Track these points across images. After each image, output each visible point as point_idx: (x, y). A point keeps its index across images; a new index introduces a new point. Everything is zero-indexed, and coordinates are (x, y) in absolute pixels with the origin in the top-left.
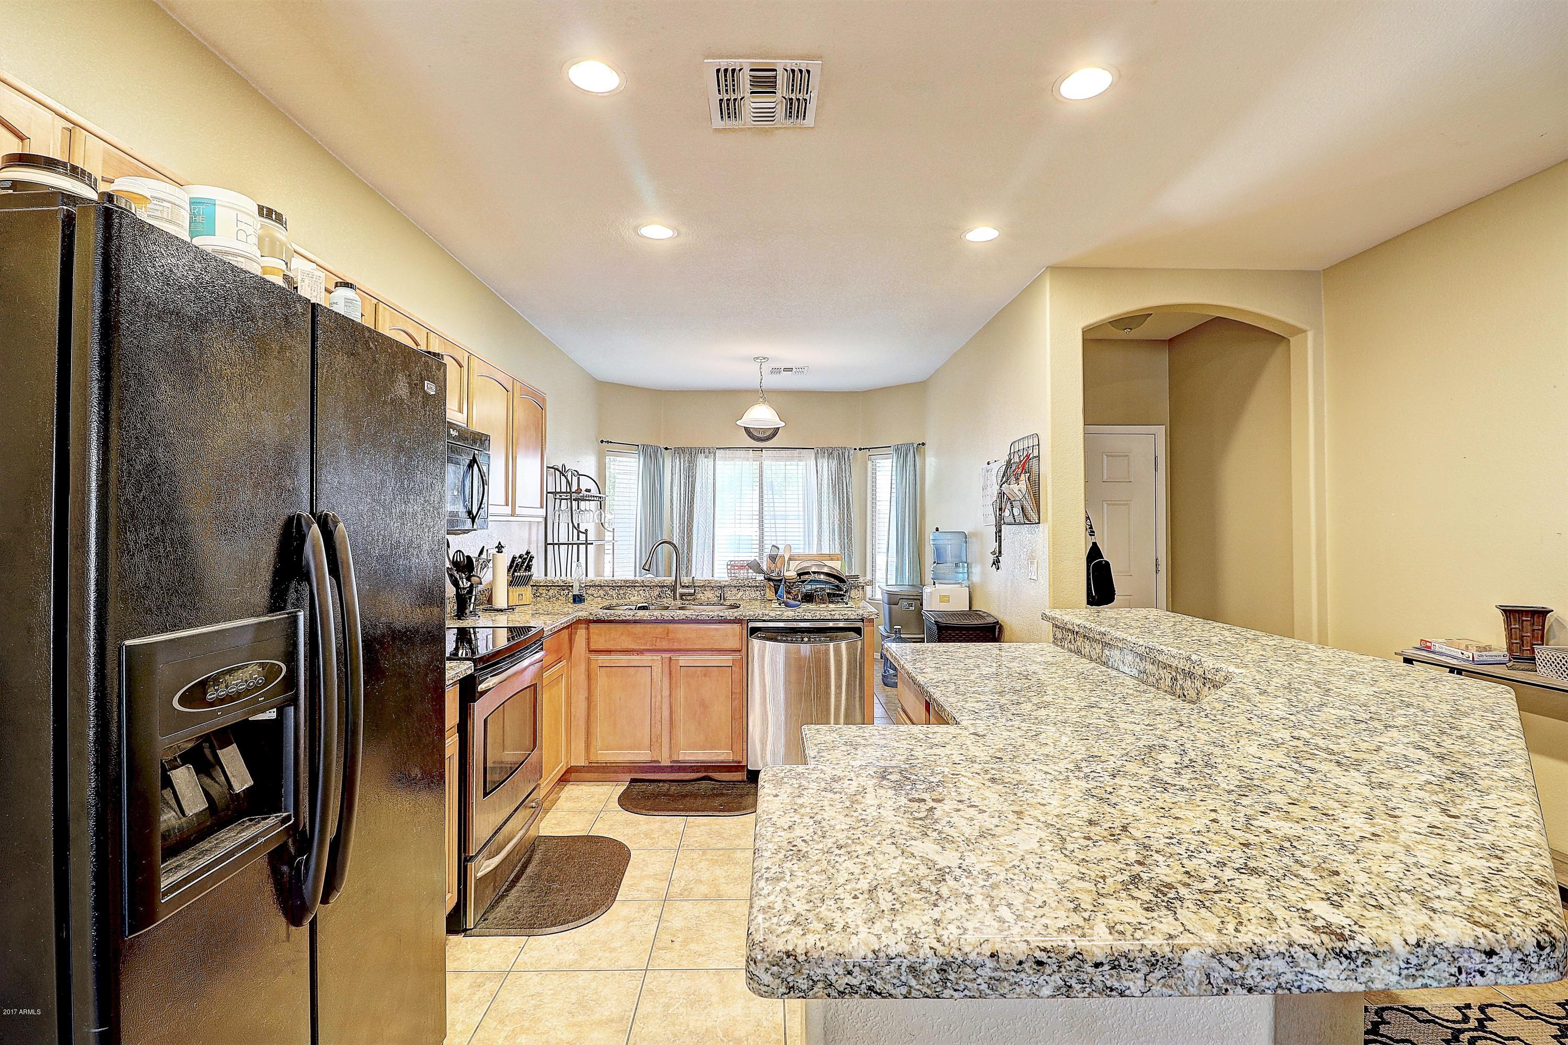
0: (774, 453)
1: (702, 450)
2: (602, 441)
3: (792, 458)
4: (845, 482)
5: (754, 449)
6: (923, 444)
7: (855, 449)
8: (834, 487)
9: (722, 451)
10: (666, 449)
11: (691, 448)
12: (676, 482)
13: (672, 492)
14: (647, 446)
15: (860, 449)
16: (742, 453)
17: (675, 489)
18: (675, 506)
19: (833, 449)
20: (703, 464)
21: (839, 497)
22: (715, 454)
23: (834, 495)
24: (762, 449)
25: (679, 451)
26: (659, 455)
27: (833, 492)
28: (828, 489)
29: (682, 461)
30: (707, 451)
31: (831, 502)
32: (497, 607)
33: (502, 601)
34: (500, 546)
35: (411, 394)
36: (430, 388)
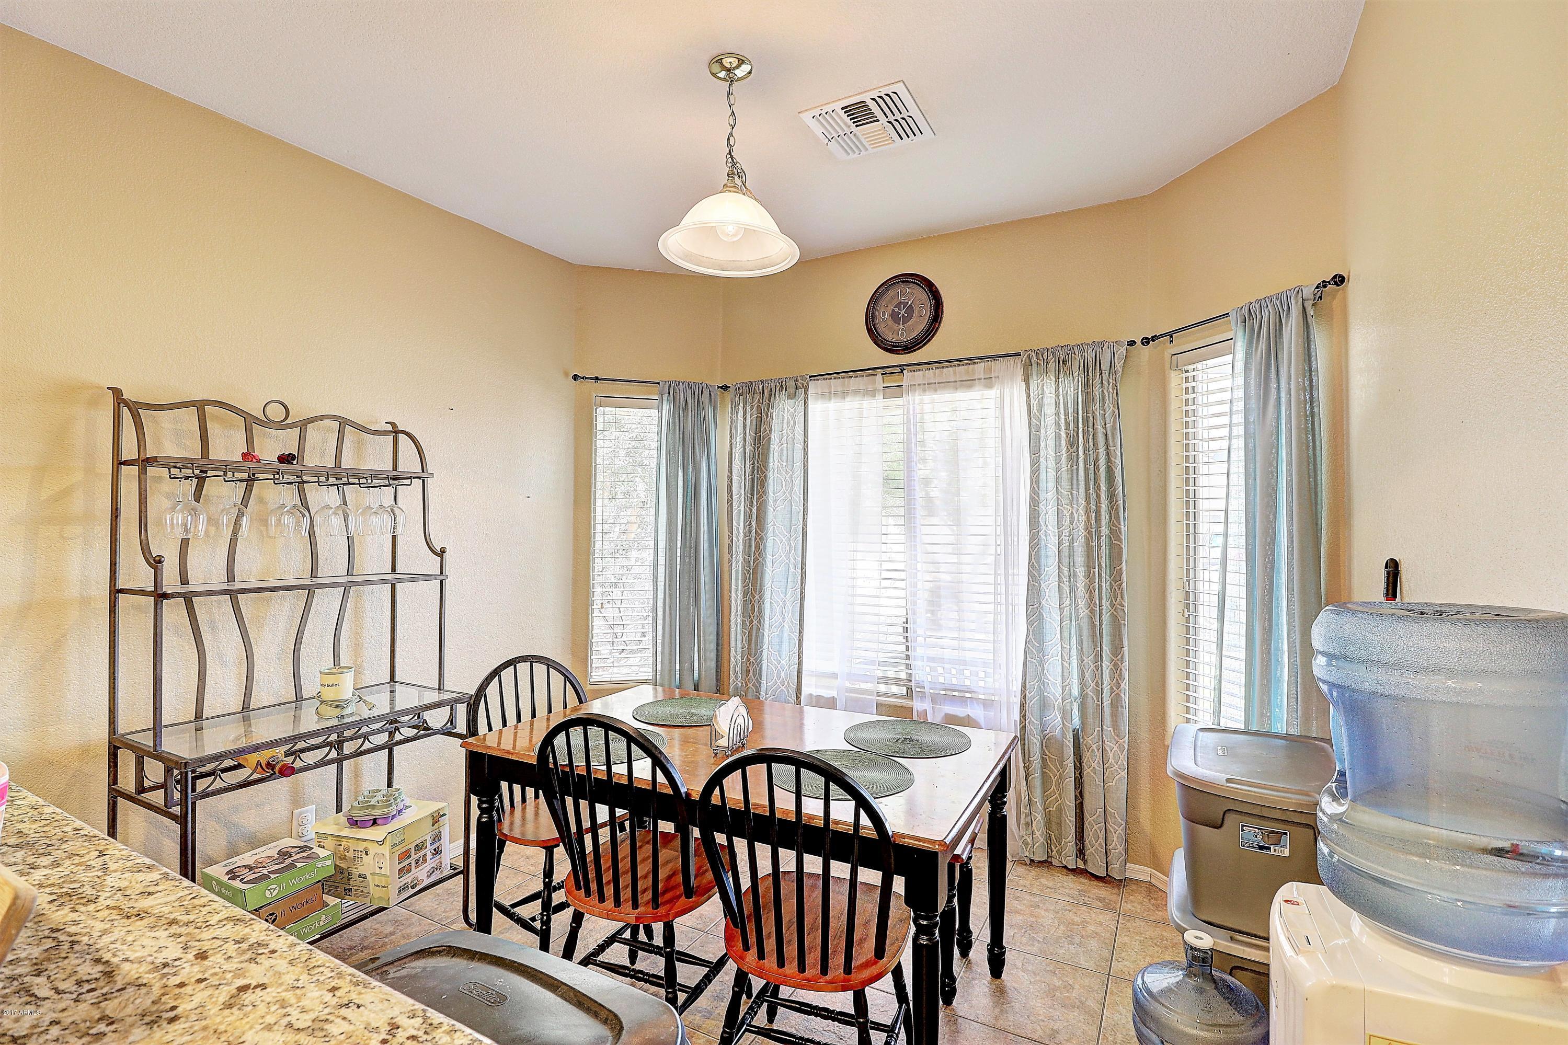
0: (931, 374)
1: (784, 385)
3: (968, 383)
4: (1100, 429)
5: (886, 371)
6: (1339, 280)
7: (1132, 343)
8: (1072, 443)
9: (821, 383)
10: (723, 388)
11: (764, 382)
12: (737, 451)
14: (678, 384)
15: (1146, 341)
17: (736, 463)
19: (1069, 350)
20: (784, 411)
21: (1086, 470)
22: (806, 389)
23: (1073, 473)
24: (902, 368)
25: (744, 391)
26: (706, 401)
27: (1070, 458)
28: (1057, 449)
29: (749, 409)
30: (792, 384)
31: (1065, 484)
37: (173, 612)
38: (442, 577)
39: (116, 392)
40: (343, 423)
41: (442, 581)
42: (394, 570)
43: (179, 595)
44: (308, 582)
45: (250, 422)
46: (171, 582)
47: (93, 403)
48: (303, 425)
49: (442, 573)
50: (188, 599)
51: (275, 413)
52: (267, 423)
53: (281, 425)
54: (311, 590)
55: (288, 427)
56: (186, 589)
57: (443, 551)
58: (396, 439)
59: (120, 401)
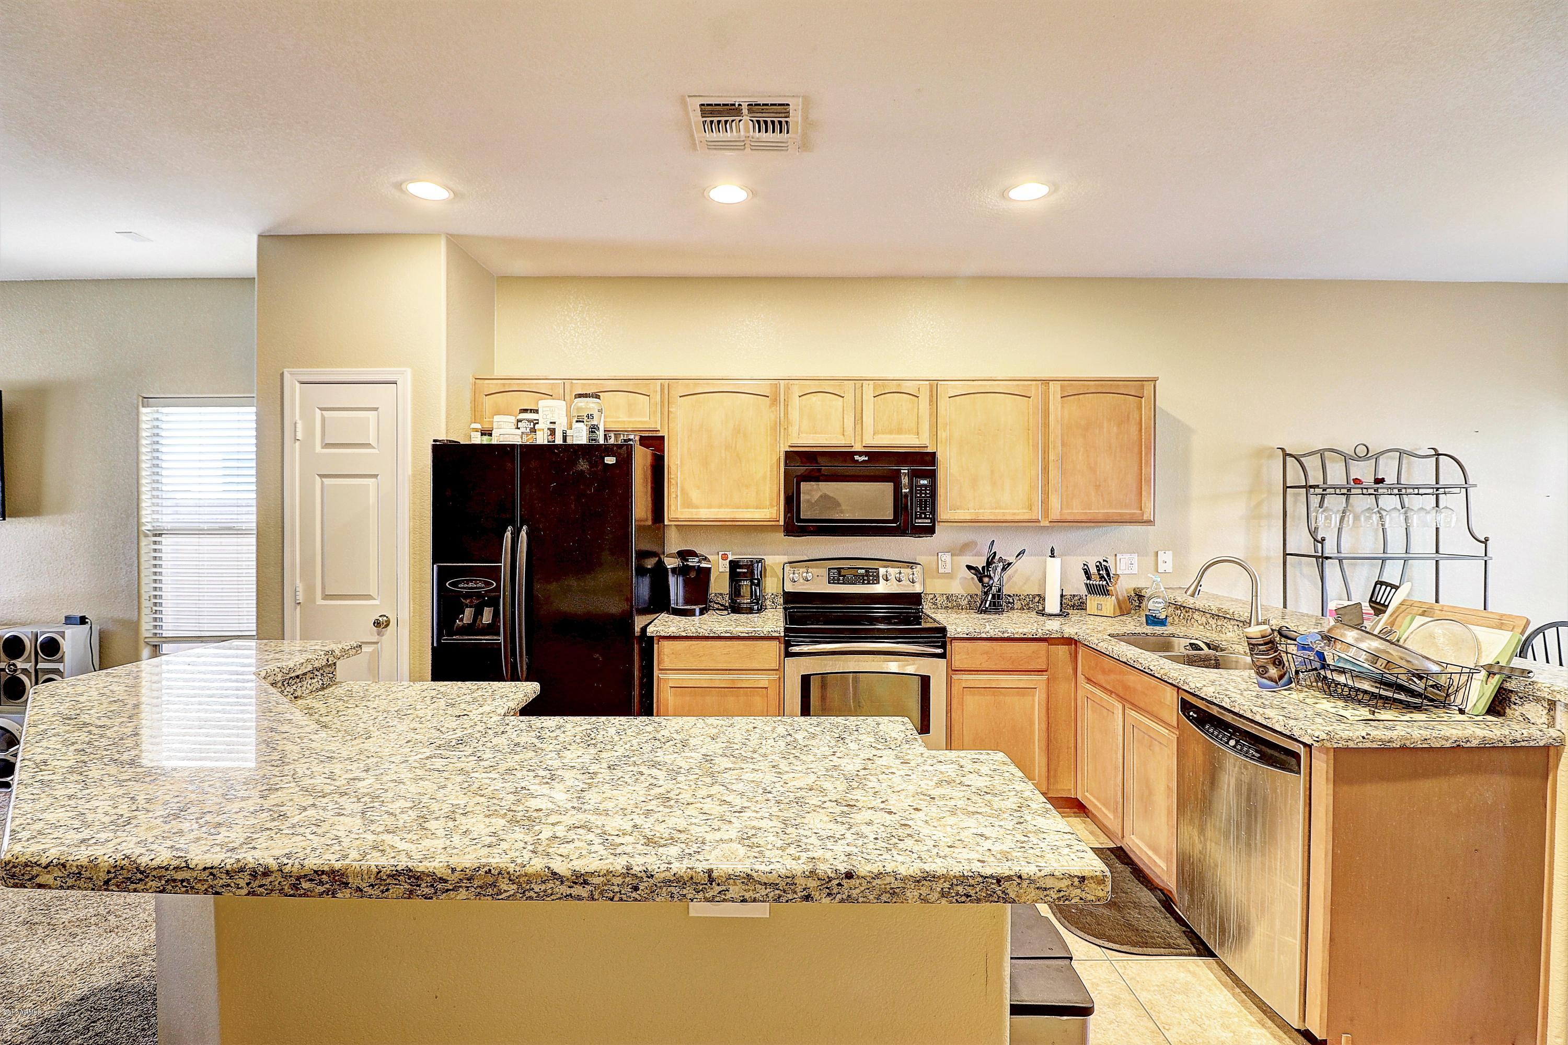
32: (1048, 610)
33: (1053, 606)
34: (1052, 550)
35: (591, 467)
36: (610, 460)
37: (1331, 568)
38: (1486, 558)
39: (1283, 449)
40: (1402, 453)
41: (1486, 561)
42: (1437, 552)
43: (1336, 558)
44: (1404, 555)
45: (1346, 458)
46: (1330, 549)
47: (1271, 456)
48: (1377, 457)
49: (1486, 555)
50: (1340, 561)
51: (1362, 451)
52: (1359, 458)
53: (1366, 457)
54: (1384, 560)
55: (1369, 459)
56: (1339, 555)
57: (1487, 539)
58: (1437, 460)
59: (1286, 455)
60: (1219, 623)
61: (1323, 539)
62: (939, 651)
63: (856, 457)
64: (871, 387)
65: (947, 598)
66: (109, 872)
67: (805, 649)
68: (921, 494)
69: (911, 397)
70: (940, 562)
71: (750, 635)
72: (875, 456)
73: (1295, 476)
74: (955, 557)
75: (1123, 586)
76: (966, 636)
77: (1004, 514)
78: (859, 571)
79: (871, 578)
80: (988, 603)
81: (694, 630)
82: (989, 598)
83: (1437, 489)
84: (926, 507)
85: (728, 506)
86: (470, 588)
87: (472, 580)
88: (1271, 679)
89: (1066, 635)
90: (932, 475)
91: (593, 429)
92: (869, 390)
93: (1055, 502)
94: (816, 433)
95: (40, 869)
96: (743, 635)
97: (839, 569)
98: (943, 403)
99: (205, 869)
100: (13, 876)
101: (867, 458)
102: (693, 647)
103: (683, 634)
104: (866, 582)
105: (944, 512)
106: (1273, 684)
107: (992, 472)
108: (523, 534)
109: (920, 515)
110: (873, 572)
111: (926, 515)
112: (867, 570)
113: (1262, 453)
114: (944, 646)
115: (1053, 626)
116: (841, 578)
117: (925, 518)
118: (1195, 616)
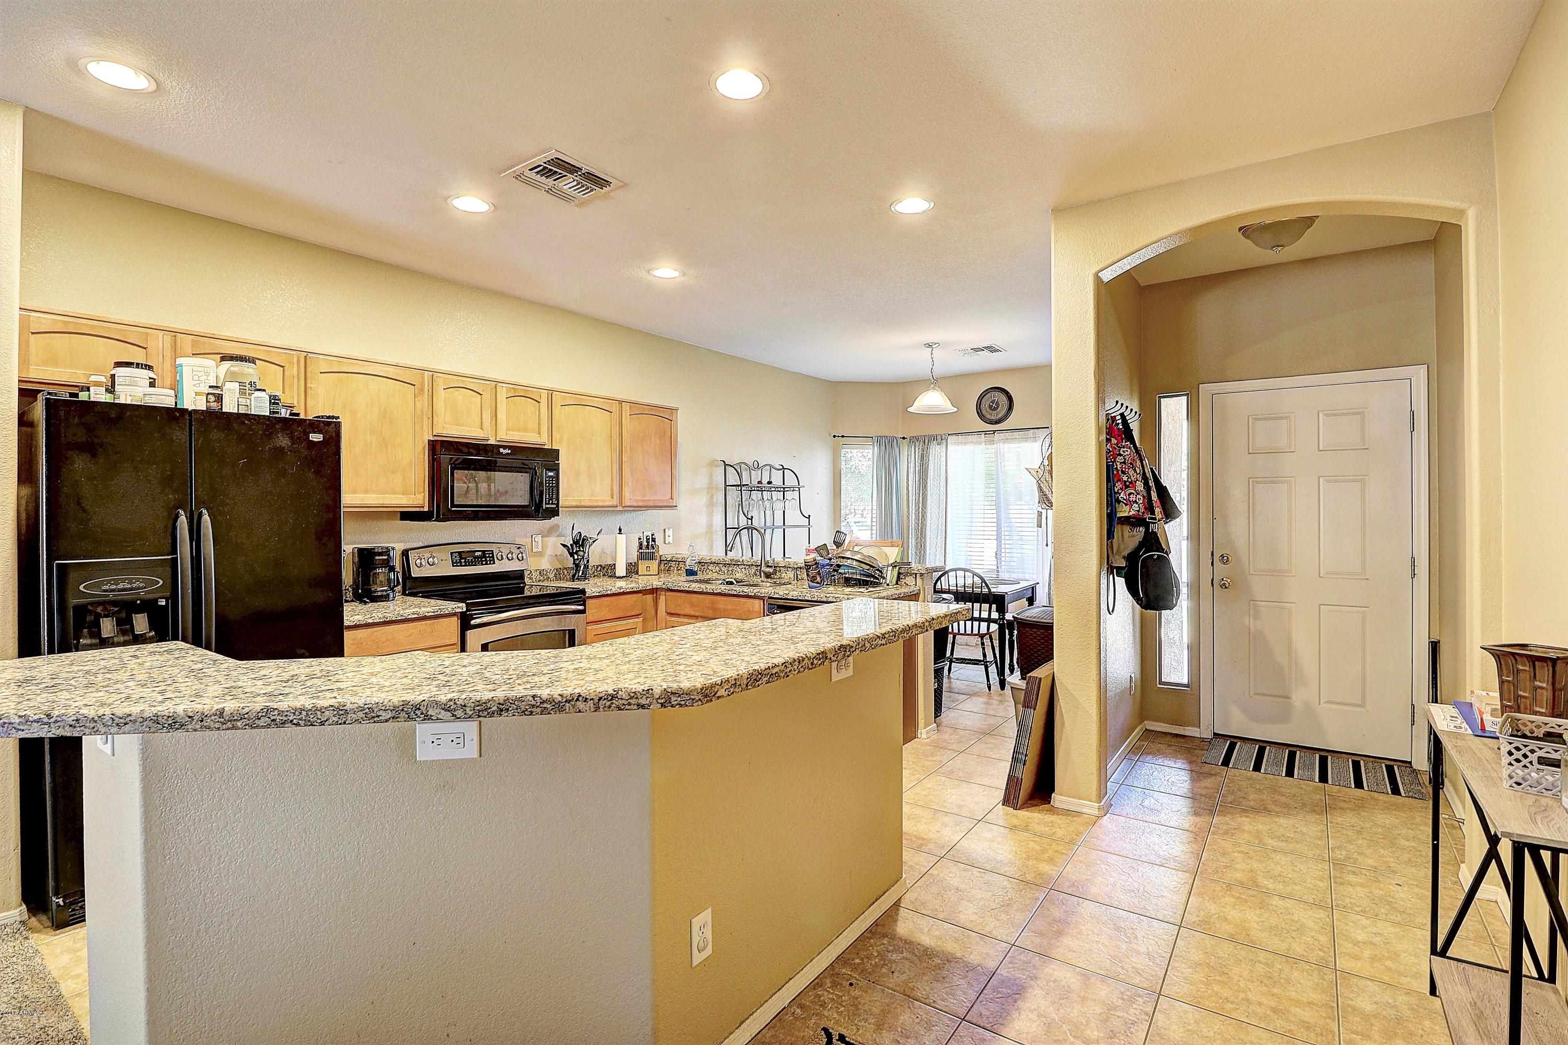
0: (1007, 435)
1: (934, 438)
2: (834, 436)
3: (1026, 439)
5: (986, 432)
9: (954, 437)
10: (904, 438)
11: (924, 436)
12: (911, 470)
13: (908, 480)
14: (881, 437)
16: (974, 438)
17: (911, 476)
18: (910, 493)
20: (935, 451)
22: (946, 440)
24: (994, 431)
25: (914, 440)
26: (895, 445)
29: (917, 449)
30: (939, 437)
32: (617, 575)
33: (621, 570)
34: (620, 530)
35: (293, 443)
36: (316, 437)
39: (724, 460)
40: (771, 467)
41: (808, 528)
45: (749, 468)
48: (761, 469)
49: (809, 525)
51: (756, 465)
52: (754, 469)
55: (758, 469)
57: (809, 516)
58: (784, 471)
59: (726, 465)
60: (730, 569)
61: (752, 517)
62: (581, 608)
63: (502, 450)
64: (505, 389)
65: (540, 572)
66: (748, 678)
67: (485, 619)
68: (549, 484)
69: (534, 401)
70: (534, 542)
71: (436, 613)
72: (517, 450)
73: (733, 479)
74: (544, 539)
75: (664, 551)
76: (598, 594)
77: (597, 501)
78: (477, 554)
79: (488, 559)
80: (581, 572)
81: (380, 616)
82: (582, 569)
83: (784, 488)
84: (553, 495)
85: (374, 492)
86: (119, 590)
87: (123, 581)
88: (818, 583)
89: (655, 587)
90: (556, 469)
91: (274, 400)
92: (502, 394)
93: (627, 493)
94: (457, 425)
95: (718, 687)
96: (429, 614)
97: (460, 553)
98: (557, 410)
99: (783, 664)
100: (706, 696)
101: (509, 452)
102: (376, 634)
103: (370, 621)
104: (484, 563)
105: (565, 499)
106: (819, 585)
107: (589, 468)
108: (206, 518)
109: (549, 501)
110: (489, 554)
111: (552, 501)
112: (484, 552)
113: (712, 464)
114: (584, 605)
115: (622, 585)
116: (463, 561)
117: (552, 504)
118: (710, 568)
